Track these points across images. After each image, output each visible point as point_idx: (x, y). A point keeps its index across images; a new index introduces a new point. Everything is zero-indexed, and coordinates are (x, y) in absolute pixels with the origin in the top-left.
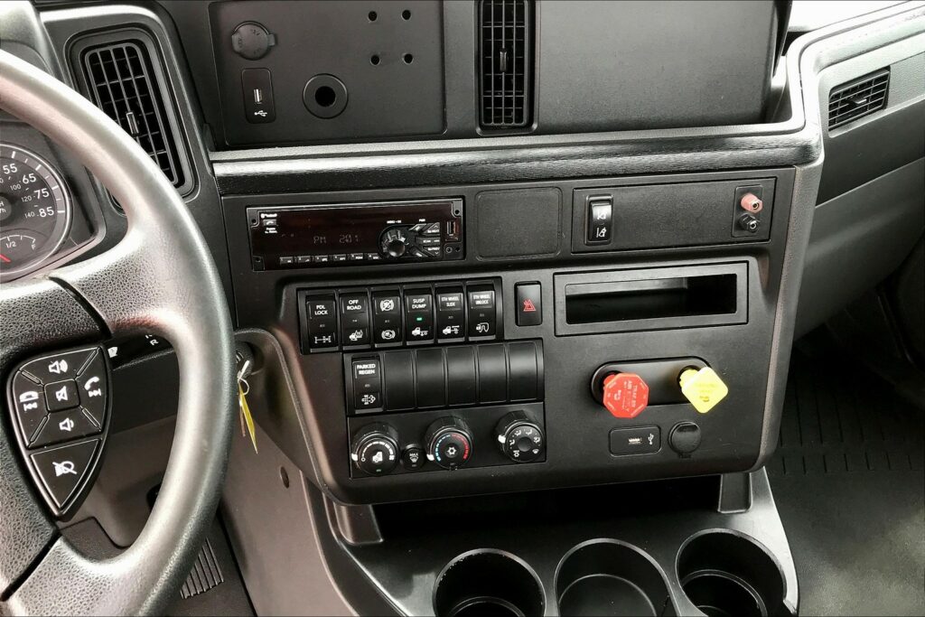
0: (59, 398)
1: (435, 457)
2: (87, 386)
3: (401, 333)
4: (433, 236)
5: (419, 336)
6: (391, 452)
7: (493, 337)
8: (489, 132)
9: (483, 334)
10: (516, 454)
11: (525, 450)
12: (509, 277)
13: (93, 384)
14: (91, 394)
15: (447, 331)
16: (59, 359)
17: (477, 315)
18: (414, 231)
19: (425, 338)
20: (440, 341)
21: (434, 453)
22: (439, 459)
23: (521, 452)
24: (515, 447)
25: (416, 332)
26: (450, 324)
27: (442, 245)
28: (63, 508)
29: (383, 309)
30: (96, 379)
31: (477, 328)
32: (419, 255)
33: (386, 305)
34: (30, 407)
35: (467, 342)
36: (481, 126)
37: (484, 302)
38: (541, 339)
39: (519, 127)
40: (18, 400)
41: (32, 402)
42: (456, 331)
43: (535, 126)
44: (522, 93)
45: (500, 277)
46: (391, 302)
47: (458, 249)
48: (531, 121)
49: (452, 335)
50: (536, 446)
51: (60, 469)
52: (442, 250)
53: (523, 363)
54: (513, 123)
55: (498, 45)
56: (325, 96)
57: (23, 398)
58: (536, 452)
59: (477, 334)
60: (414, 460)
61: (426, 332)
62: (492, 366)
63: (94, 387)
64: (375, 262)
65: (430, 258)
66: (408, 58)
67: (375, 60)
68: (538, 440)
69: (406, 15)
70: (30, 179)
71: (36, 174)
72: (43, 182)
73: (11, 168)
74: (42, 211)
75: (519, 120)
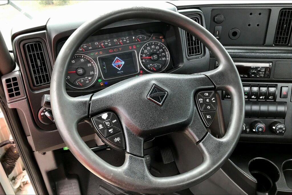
0: (207, 101)
1: (256, 130)
2: (212, 100)
3: (249, 96)
4: (263, 72)
5: (253, 98)
6: (244, 127)
7: (273, 100)
8: (276, 45)
9: (271, 99)
10: (278, 132)
11: (281, 131)
12: (280, 85)
13: (213, 99)
14: (213, 101)
15: (261, 97)
16: (206, 93)
17: (270, 94)
18: (258, 70)
19: (255, 99)
20: (259, 100)
21: (255, 129)
22: (257, 131)
23: (279, 132)
24: (278, 130)
25: (253, 97)
26: (262, 95)
27: (264, 74)
28: (208, 126)
29: (245, 90)
30: (214, 98)
31: (269, 98)
32: (258, 76)
33: (246, 89)
34: (201, 102)
35: (266, 101)
36: (274, 44)
37: (273, 91)
38: (286, 102)
39: (285, 45)
40: (199, 100)
41: (201, 101)
42: (264, 98)
43: (289, 45)
44: (288, 36)
45: (277, 84)
46: (248, 88)
47: (268, 76)
48: (288, 43)
49: (262, 99)
50: (283, 130)
51: (208, 117)
52: (264, 76)
53: (281, 108)
54: (284, 44)
55: (283, 23)
56: (235, 34)
57: (200, 100)
58: (283, 132)
59: (269, 99)
60: (248, 131)
61: (255, 97)
62: (272, 108)
63: (214, 100)
64: (246, 77)
65: (261, 77)
66: (258, 25)
67: (249, 25)
68: (284, 129)
69: (260, 14)
70: (161, 50)
71: (163, 49)
72: (164, 52)
73: (157, 48)
74: (163, 59)
75: (285, 42)
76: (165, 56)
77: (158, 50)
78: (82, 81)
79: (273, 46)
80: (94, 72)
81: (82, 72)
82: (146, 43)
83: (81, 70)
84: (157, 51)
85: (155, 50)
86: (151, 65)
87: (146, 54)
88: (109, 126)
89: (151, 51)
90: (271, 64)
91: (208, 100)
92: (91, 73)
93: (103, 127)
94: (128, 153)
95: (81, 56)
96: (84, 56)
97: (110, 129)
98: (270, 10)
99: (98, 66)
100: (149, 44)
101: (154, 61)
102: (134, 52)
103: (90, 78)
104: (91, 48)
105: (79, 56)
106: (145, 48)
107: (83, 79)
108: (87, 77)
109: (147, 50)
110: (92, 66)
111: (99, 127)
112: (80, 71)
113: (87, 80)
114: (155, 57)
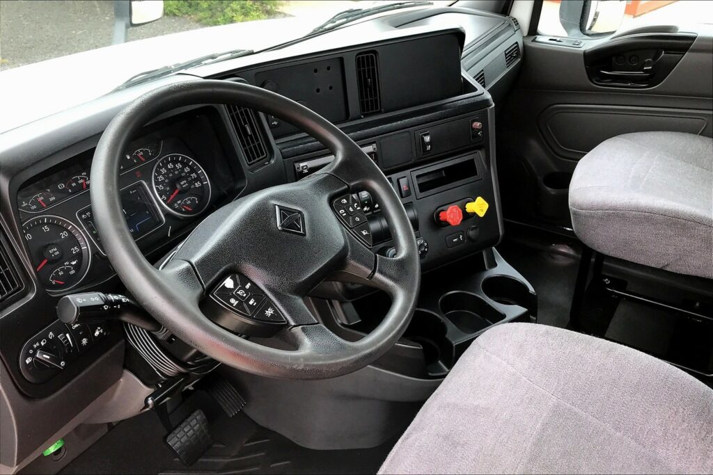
8: (365, 115)
11: (423, 250)
12: (394, 176)
15: (376, 206)
19: (369, 211)
26: (377, 202)
36: (363, 115)
38: (412, 202)
39: (377, 111)
44: (377, 96)
45: (391, 178)
48: (382, 108)
50: (425, 247)
54: (375, 111)
55: (365, 77)
58: (426, 250)
66: (331, 88)
67: (318, 90)
68: (426, 244)
69: (328, 68)
70: (187, 170)
71: (190, 167)
72: (193, 170)
73: (179, 166)
74: (196, 184)
75: (377, 108)
76: (198, 179)
77: (182, 169)
78: (61, 273)
79: (362, 118)
80: (80, 247)
81: (58, 253)
82: (156, 161)
83: (55, 249)
84: (180, 173)
85: (176, 172)
86: (179, 202)
87: (162, 182)
88: (246, 296)
89: (171, 175)
90: (375, 145)
91: (351, 209)
92: (75, 250)
93: (237, 302)
94: (295, 326)
95: (43, 219)
96: (48, 219)
97: (249, 300)
98: (341, 60)
99: (84, 232)
100: (162, 162)
101: (183, 193)
102: (141, 184)
103: (74, 263)
104: (54, 198)
105: (37, 220)
106: (159, 173)
107: (61, 270)
108: (67, 263)
109: (163, 175)
110: (72, 236)
111: (232, 304)
112: (54, 252)
113: (70, 270)
114: (185, 184)
